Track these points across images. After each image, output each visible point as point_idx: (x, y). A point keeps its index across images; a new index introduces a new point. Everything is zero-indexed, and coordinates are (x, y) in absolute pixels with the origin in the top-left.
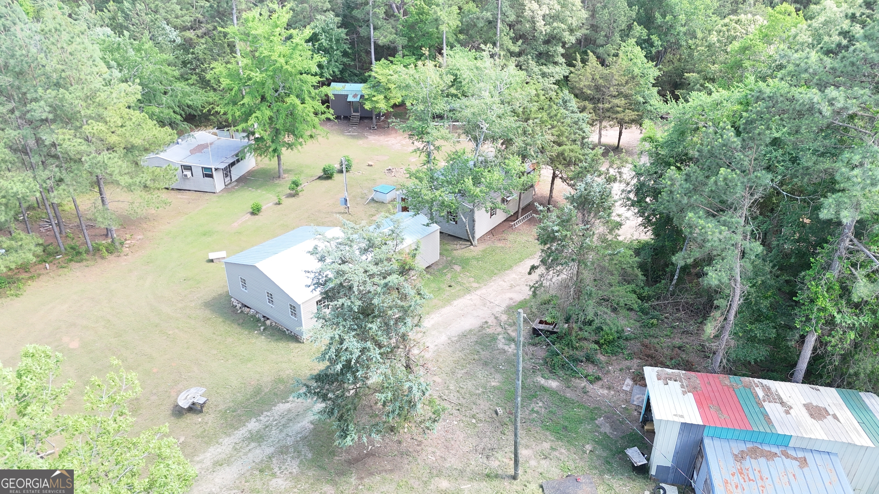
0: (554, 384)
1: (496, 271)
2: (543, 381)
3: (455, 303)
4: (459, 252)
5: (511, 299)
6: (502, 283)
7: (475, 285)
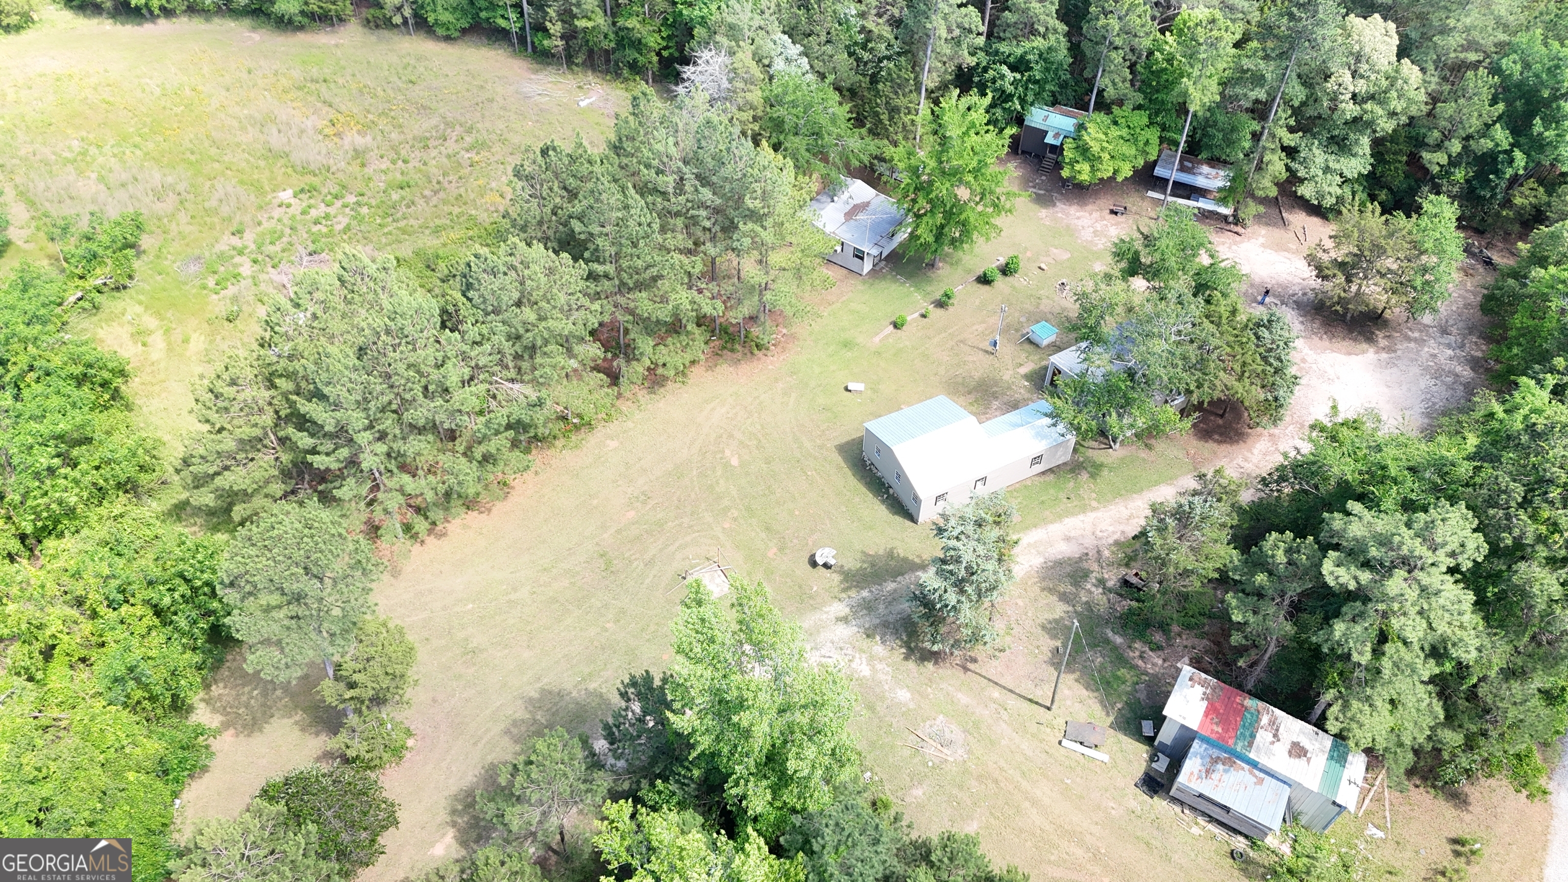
0: (1119, 640)
1: (1123, 492)
2: (1110, 634)
3: (1066, 520)
4: (1096, 452)
5: (1123, 532)
6: (1123, 509)
7: (1094, 504)
